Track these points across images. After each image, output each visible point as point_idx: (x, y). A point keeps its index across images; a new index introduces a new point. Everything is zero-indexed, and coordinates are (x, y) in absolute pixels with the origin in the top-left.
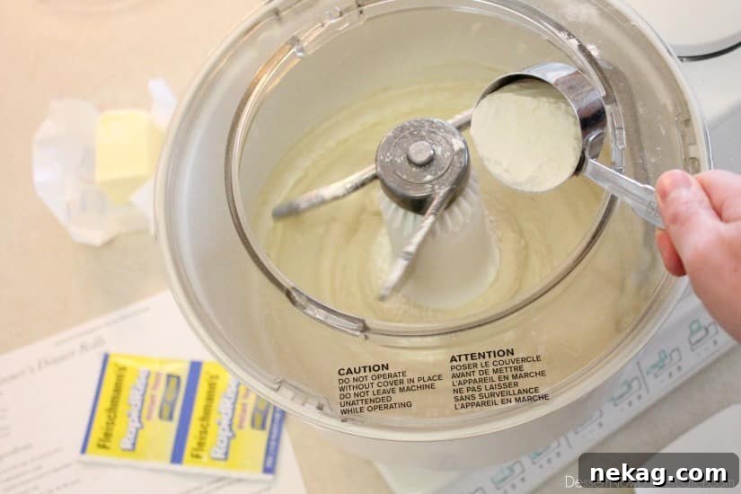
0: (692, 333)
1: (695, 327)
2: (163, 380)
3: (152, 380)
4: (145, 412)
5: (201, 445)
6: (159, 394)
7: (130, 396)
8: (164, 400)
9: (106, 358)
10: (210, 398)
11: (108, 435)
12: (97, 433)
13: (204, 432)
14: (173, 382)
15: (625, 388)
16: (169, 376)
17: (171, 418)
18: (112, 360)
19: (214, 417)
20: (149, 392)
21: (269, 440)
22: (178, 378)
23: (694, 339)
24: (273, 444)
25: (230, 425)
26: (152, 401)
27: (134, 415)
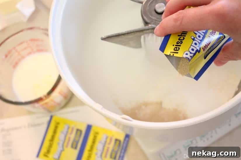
2: (75, 131)
3: (70, 130)
4: (65, 144)
6: (73, 136)
7: (60, 136)
8: (74, 140)
9: (51, 117)
10: (94, 142)
11: (49, 151)
14: (79, 133)
16: (78, 130)
17: (76, 148)
18: (54, 118)
20: (68, 135)
22: (81, 131)
25: (101, 155)
26: (69, 140)
27: (61, 145)
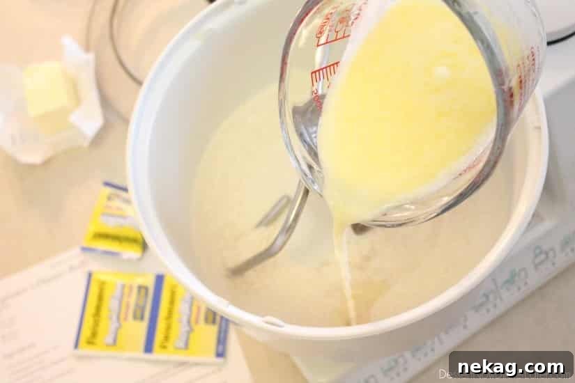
0: (536, 256)
1: (538, 251)
2: (135, 290)
3: (126, 290)
4: (122, 316)
5: (167, 338)
6: (133, 300)
7: (110, 304)
8: (137, 305)
9: (90, 275)
10: (172, 302)
11: (94, 334)
12: (86, 332)
13: (168, 328)
14: (143, 291)
15: (484, 299)
16: (140, 288)
17: (142, 318)
18: (94, 277)
19: (175, 316)
20: (125, 300)
21: (220, 332)
22: (146, 289)
23: (537, 261)
24: (222, 335)
25: (189, 322)
26: (128, 306)
27: (114, 318)
